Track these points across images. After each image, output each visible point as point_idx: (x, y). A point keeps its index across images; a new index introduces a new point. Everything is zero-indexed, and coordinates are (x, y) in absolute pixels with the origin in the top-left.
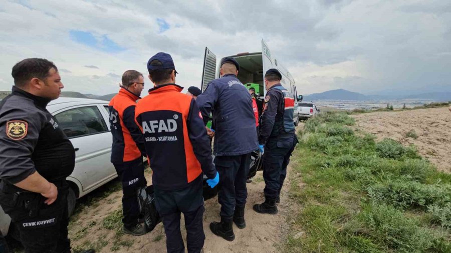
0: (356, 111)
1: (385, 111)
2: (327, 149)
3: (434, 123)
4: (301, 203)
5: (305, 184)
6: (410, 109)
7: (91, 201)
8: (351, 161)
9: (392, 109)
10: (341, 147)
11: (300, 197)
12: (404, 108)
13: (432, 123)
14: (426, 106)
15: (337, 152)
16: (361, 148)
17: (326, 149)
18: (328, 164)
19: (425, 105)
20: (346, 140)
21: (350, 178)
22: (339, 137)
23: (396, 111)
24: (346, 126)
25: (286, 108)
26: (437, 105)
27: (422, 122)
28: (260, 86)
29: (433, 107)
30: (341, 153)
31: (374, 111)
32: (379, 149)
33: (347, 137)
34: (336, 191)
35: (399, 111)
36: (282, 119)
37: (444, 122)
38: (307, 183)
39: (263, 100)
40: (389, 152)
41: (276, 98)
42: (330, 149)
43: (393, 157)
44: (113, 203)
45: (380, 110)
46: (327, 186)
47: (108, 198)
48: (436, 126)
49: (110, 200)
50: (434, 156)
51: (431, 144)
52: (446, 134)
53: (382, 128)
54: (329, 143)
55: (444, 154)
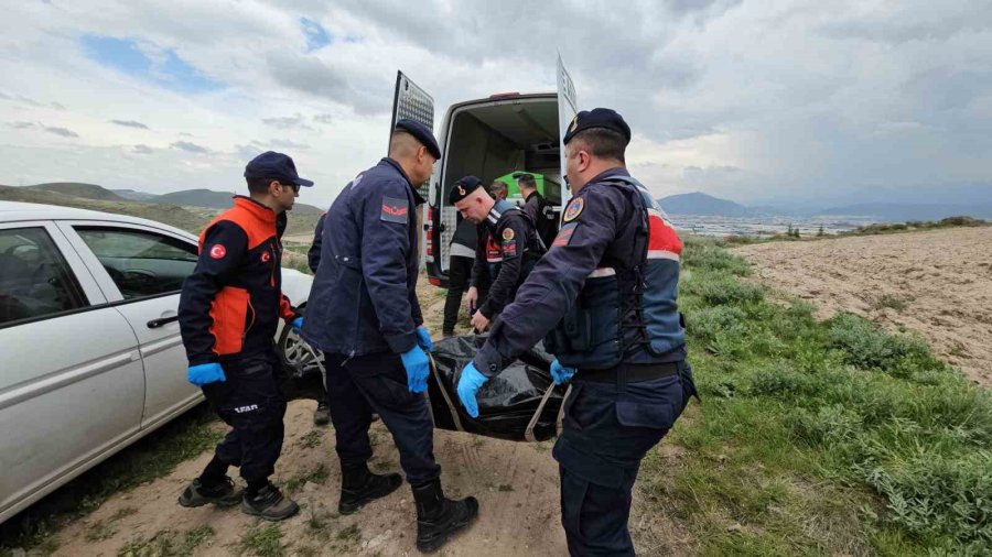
0: (733, 241)
1: (786, 239)
2: (715, 340)
3: (912, 270)
4: (682, 516)
5: (683, 453)
6: (832, 237)
7: (35, 530)
8: (790, 381)
9: (796, 236)
10: (745, 335)
11: (676, 495)
12: (820, 235)
13: (907, 272)
14: (863, 231)
15: (742, 349)
16: (792, 338)
17: (713, 343)
18: (731, 388)
19: (860, 228)
20: (752, 316)
21: (810, 438)
22: (737, 309)
23: (806, 240)
24: (735, 277)
25: (652, 254)
26: (884, 229)
27: (884, 268)
28: (544, 179)
29: (876, 234)
30: (751, 353)
31: (767, 240)
32: (840, 342)
33: (753, 309)
34: (778, 481)
35: (812, 240)
36: (638, 297)
37: (933, 270)
38: (688, 448)
39: (557, 214)
40: (868, 352)
41: (613, 208)
42: (722, 342)
43: (877, 364)
44: (105, 537)
45: (777, 238)
46: (747, 460)
47: (94, 517)
48: (920, 277)
49: (98, 526)
50: (967, 361)
51: (939, 324)
52: (956, 300)
53: (816, 284)
54: (719, 327)
55: (983, 352)
